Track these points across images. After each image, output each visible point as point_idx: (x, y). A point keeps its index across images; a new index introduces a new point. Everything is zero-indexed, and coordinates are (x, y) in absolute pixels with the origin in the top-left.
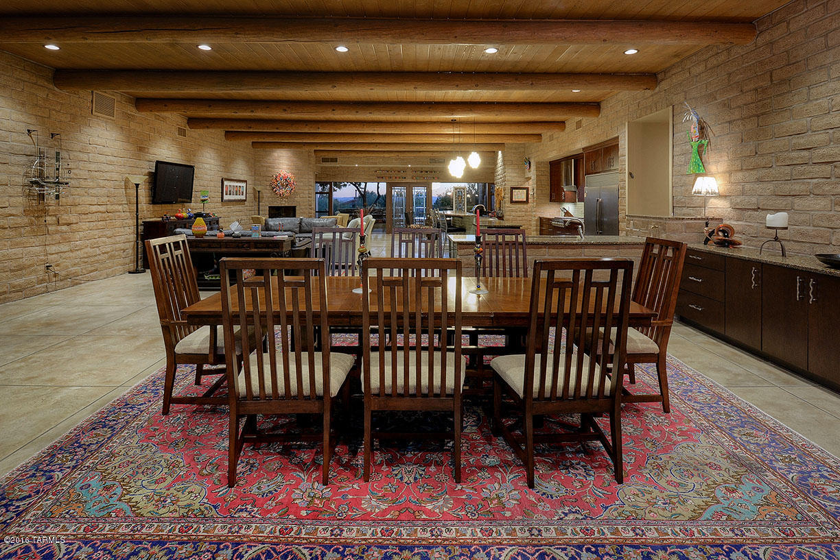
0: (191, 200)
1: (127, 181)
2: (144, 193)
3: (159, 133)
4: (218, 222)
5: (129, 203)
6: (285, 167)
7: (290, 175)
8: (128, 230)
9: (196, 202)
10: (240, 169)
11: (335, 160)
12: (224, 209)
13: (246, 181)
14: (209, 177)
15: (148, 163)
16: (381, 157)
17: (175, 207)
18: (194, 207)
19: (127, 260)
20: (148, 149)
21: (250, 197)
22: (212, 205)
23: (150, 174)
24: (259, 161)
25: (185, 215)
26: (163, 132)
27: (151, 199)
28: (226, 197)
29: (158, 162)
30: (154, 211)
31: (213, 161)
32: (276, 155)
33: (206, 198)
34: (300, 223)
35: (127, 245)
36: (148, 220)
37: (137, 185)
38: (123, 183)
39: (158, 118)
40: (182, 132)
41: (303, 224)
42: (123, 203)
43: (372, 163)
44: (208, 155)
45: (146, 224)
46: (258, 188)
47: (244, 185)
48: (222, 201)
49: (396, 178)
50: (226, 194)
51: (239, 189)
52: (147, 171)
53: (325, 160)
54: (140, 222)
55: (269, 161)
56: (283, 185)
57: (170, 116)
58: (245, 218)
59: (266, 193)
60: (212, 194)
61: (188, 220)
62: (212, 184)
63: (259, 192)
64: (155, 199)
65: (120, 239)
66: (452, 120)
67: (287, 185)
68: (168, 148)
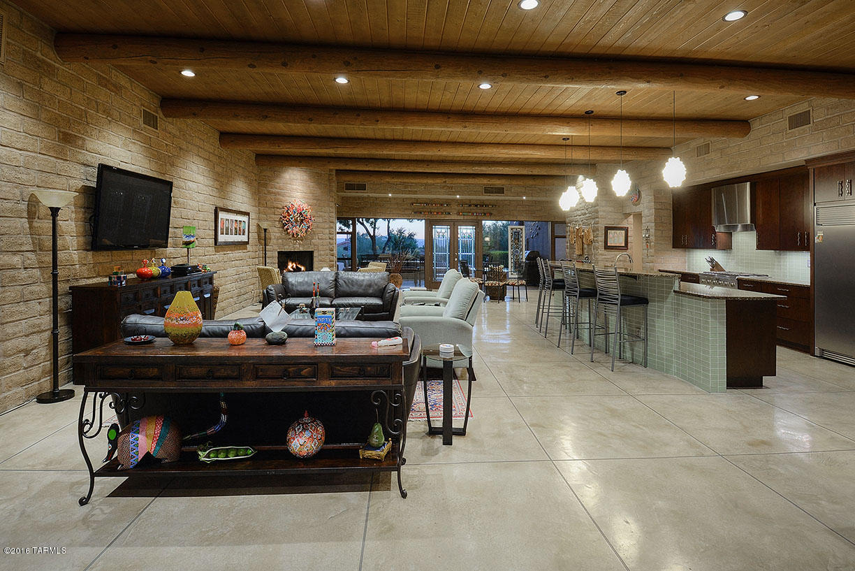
0: (167, 243)
1: (33, 203)
2: (71, 227)
3: (107, 113)
4: (211, 280)
5: (38, 248)
6: (299, 194)
7: (305, 207)
8: (38, 307)
9: (175, 246)
10: (240, 196)
11: (362, 187)
12: (219, 256)
13: (247, 214)
14: (195, 204)
15: (83, 169)
16: (422, 184)
17: (138, 255)
18: (173, 255)
19: (36, 371)
20: (84, 140)
21: (254, 236)
22: (201, 251)
23: (86, 190)
24: (265, 185)
25: (155, 270)
26: (115, 114)
27: (90, 239)
28: (222, 238)
29: (103, 169)
30: (95, 264)
31: (202, 178)
32: (288, 177)
33: (192, 239)
34: (336, 280)
35: (36, 340)
36: (83, 283)
37: (55, 211)
38: (23, 206)
39: (104, 82)
40: (150, 120)
41: (341, 281)
42: (25, 249)
43: (410, 192)
44: (194, 167)
45: (76, 292)
46: (264, 225)
47: (245, 218)
48: (216, 244)
49: (438, 213)
50: (222, 233)
51: (238, 226)
52: (80, 184)
53: (350, 187)
54: (63, 287)
55: (277, 185)
56: (296, 221)
57: (128, 85)
58: (246, 269)
59: (275, 232)
60: (201, 233)
61: (161, 281)
62: (201, 215)
63: (265, 230)
64: (95, 241)
65: (17, 330)
66: (587, 113)
67: (302, 221)
68: (125, 145)
